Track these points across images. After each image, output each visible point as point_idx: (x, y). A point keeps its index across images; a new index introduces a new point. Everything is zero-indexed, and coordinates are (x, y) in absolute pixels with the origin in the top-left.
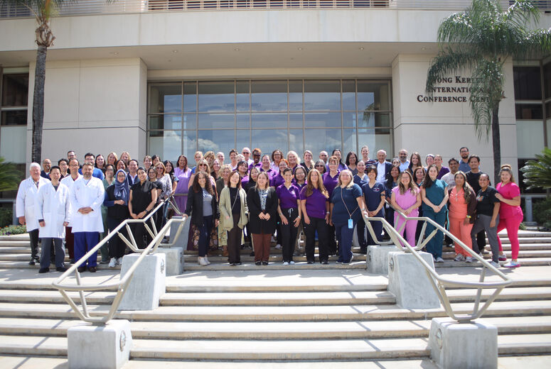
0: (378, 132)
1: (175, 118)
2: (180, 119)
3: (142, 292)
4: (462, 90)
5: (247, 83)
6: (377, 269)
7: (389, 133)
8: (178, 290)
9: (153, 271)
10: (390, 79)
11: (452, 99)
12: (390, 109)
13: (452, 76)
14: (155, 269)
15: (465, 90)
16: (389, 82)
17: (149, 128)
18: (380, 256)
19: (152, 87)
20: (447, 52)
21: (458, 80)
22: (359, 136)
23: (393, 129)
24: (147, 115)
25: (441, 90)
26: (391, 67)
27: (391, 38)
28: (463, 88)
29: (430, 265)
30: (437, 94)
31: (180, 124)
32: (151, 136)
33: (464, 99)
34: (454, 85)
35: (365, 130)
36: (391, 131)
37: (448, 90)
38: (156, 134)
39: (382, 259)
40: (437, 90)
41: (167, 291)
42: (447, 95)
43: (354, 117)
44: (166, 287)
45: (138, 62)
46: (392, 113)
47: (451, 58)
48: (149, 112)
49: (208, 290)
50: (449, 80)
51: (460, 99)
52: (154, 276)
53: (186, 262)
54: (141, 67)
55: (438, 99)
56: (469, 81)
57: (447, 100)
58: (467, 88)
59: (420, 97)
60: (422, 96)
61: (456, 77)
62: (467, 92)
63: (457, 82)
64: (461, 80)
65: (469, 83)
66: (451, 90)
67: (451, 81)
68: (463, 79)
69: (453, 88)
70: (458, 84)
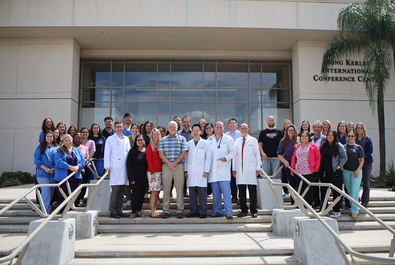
0: (279, 106)
1: (105, 92)
2: (109, 92)
3: (47, 260)
4: (351, 71)
5: (168, 62)
6: (282, 232)
7: (289, 107)
8: (87, 255)
9: (59, 238)
10: (290, 62)
11: (343, 79)
12: (290, 87)
13: (343, 59)
14: (62, 236)
15: (354, 71)
16: (289, 64)
17: (81, 100)
18: (285, 219)
19: (84, 64)
20: (339, 38)
21: (347, 63)
22: (264, 109)
23: (292, 104)
24: (80, 89)
25: (333, 71)
26: (291, 51)
27: (292, 26)
28: (352, 70)
29: (335, 231)
30: (330, 75)
31: (109, 97)
32: (83, 107)
33: (353, 79)
34: (345, 67)
35: (269, 105)
37: (340, 71)
38: (88, 105)
39: (287, 222)
40: (330, 71)
41: (76, 257)
42: (338, 75)
43: (260, 94)
44: (75, 252)
45: (72, 42)
46: (292, 90)
47: (343, 44)
48: (82, 86)
49: (117, 254)
50: (340, 63)
51: (350, 79)
52: (61, 243)
53: (100, 224)
55: (331, 79)
56: (357, 63)
57: (339, 79)
58: (355, 70)
59: (316, 77)
60: (317, 76)
61: (347, 60)
62: (356, 73)
63: (347, 64)
64: (350, 63)
65: (357, 66)
66: (342, 71)
67: (342, 64)
68: (352, 62)
69: (343, 70)
70: (348, 66)
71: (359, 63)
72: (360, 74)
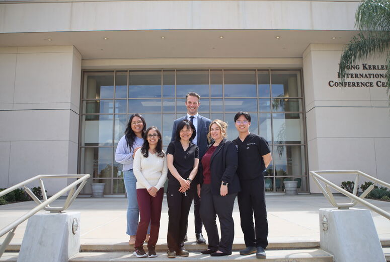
4: (368, 76)
5: (173, 72)
7: (298, 118)
10: (301, 70)
11: (360, 84)
12: (300, 96)
13: (360, 62)
15: (372, 76)
16: (299, 73)
17: (84, 112)
21: (364, 67)
22: (274, 120)
23: (304, 113)
24: (82, 100)
25: (350, 76)
27: (306, 26)
28: (370, 75)
30: (347, 80)
32: (86, 120)
33: (371, 84)
34: (361, 71)
36: (301, 115)
37: (356, 76)
38: (92, 118)
40: (346, 76)
42: (355, 80)
43: (269, 104)
45: (71, 49)
46: (303, 99)
50: (357, 68)
51: (368, 84)
54: (74, 54)
55: (347, 84)
56: (374, 68)
57: (356, 85)
58: (373, 74)
59: (331, 82)
60: (333, 82)
61: (363, 65)
62: (374, 78)
63: (364, 69)
64: (368, 67)
65: (375, 70)
66: (359, 76)
67: (359, 68)
68: (370, 66)
69: (360, 74)
70: (366, 70)
71: (377, 68)
72: (379, 79)
